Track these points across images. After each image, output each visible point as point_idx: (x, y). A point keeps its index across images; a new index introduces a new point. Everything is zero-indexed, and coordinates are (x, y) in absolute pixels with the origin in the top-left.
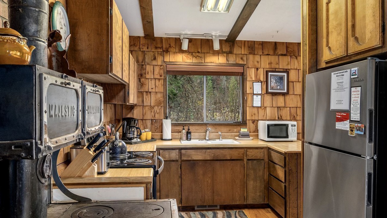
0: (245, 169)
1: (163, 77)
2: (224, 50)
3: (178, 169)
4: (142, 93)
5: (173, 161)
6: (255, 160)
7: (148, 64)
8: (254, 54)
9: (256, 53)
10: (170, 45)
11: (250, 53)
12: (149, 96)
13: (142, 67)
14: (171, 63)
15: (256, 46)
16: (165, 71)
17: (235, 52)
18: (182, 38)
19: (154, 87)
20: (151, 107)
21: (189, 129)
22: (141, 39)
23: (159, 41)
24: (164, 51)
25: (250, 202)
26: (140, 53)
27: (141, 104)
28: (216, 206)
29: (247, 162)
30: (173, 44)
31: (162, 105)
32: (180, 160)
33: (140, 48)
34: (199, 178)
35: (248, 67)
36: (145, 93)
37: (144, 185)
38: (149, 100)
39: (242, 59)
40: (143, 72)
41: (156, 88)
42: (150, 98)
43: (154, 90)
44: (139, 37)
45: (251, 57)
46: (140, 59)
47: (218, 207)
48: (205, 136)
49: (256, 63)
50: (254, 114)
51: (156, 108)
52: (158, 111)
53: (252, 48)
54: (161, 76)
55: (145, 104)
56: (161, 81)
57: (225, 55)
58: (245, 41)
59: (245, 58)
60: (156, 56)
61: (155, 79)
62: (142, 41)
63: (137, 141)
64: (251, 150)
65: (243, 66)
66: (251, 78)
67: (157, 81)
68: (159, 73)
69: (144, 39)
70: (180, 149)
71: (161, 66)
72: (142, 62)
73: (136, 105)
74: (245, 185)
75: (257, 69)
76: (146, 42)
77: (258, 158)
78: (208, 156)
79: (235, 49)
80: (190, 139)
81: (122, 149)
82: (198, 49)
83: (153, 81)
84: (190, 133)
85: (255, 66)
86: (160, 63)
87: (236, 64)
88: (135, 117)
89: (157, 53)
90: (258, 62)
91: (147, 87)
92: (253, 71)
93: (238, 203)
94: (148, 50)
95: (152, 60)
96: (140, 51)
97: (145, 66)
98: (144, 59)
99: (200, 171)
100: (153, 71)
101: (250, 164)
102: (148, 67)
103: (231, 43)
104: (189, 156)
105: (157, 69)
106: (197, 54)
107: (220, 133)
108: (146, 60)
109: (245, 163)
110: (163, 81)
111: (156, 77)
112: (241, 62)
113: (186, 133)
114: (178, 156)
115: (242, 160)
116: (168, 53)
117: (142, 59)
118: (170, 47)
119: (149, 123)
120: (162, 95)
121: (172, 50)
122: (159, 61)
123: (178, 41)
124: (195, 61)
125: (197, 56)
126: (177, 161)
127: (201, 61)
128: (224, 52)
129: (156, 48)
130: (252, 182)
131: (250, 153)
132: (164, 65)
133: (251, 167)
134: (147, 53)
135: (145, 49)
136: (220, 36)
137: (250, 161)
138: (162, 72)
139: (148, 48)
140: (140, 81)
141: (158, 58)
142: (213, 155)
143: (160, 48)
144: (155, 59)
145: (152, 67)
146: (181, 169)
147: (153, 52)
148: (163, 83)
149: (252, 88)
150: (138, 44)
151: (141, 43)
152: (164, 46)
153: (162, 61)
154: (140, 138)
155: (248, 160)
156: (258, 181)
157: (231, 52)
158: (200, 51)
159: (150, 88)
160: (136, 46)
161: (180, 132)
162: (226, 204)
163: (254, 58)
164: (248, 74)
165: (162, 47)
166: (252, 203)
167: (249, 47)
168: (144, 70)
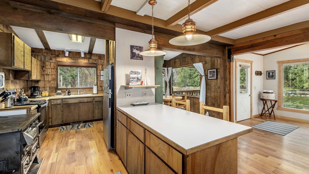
0: (94, 105)
1: (56, 68)
2: (87, 57)
3: (61, 108)
4: (44, 75)
5: (59, 104)
6: (98, 101)
7: (47, 61)
8: (101, 59)
9: (102, 59)
10: (59, 53)
11: (99, 59)
12: (48, 76)
13: (44, 63)
14: (60, 62)
15: (102, 56)
16: (57, 65)
17: (92, 58)
18: (65, 51)
19: (50, 72)
20: (49, 81)
21: (69, 91)
22: (43, 50)
23: (53, 51)
24: (56, 56)
25: (96, 118)
26: (43, 56)
27: (43, 80)
28: (81, 122)
29: (95, 103)
30: (61, 53)
31: (55, 80)
32: (62, 104)
33: (42, 54)
34: (72, 111)
35: (98, 65)
36: (45, 75)
37: (26, 109)
38: (48, 78)
39: (95, 61)
40: (44, 65)
41: (52, 72)
42: (48, 77)
43: (51, 74)
44: (42, 49)
45: (100, 60)
46: (43, 59)
47: (82, 122)
48: (78, 93)
49: (102, 63)
50: (101, 84)
51: (52, 82)
52: (53, 83)
53: (100, 57)
54: (54, 67)
55: (46, 80)
56: (54, 69)
57: (88, 59)
58: (97, 54)
59: (97, 61)
60: (52, 58)
61: (51, 68)
62: (44, 51)
63: (39, 97)
64: (97, 98)
65: (96, 64)
66: (100, 69)
67: (52, 69)
68: (54, 66)
69: (45, 50)
70: (62, 99)
71: (55, 62)
72: (44, 61)
73: (40, 80)
74: (93, 112)
75: (103, 65)
76: (46, 51)
77: (100, 100)
78: (76, 101)
79: (92, 57)
80: (70, 95)
81: (25, 99)
82: (74, 56)
83: (50, 70)
84: (70, 92)
85: (101, 64)
86: (54, 61)
87: (93, 63)
88: (39, 86)
89: (52, 57)
90: (103, 63)
91: (47, 72)
92: (101, 66)
93: (91, 119)
94: (47, 55)
95: (49, 60)
96: (43, 55)
97: (45, 62)
98: (45, 59)
99: (72, 108)
100: (50, 65)
101: (96, 103)
102: (47, 63)
103: (91, 54)
104: (67, 102)
105: (52, 64)
106: (74, 58)
107: (85, 92)
108: (46, 60)
109: (94, 103)
110: (56, 69)
111: (52, 67)
112: (95, 62)
113: (68, 93)
114: (61, 102)
115: (93, 102)
116: (59, 57)
117: (44, 59)
118: (60, 54)
119: (48, 89)
120: (55, 76)
121: (60, 55)
122: (54, 60)
123: (63, 52)
124: (72, 61)
125: (74, 59)
126: (61, 104)
127: (76, 61)
128: (87, 58)
129: (52, 54)
130: (97, 110)
131: (96, 99)
132: (56, 62)
133: (96, 104)
134: (47, 56)
135: (45, 54)
136: (84, 51)
137: (96, 102)
138: (55, 65)
139: (47, 54)
140: (42, 69)
141: (53, 59)
142: (79, 101)
143: (54, 55)
144: (51, 59)
145: (50, 63)
146: (63, 107)
147: (50, 56)
148: (56, 71)
149: (100, 73)
150: (42, 52)
151: (43, 51)
152: (56, 54)
153: (55, 60)
154: (41, 96)
155: (95, 101)
156: (100, 110)
157: (90, 58)
158: (75, 57)
159: (48, 72)
160: (40, 53)
161: (65, 92)
162: (85, 120)
163: (101, 61)
164: (98, 67)
165: (55, 54)
166: (97, 119)
167: (99, 56)
168: (45, 64)
